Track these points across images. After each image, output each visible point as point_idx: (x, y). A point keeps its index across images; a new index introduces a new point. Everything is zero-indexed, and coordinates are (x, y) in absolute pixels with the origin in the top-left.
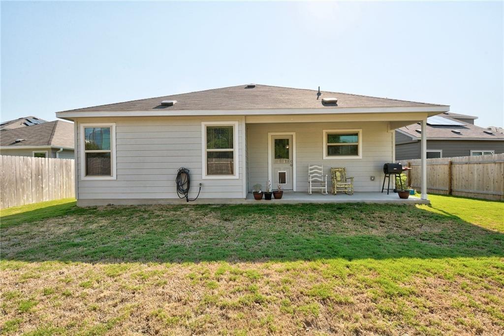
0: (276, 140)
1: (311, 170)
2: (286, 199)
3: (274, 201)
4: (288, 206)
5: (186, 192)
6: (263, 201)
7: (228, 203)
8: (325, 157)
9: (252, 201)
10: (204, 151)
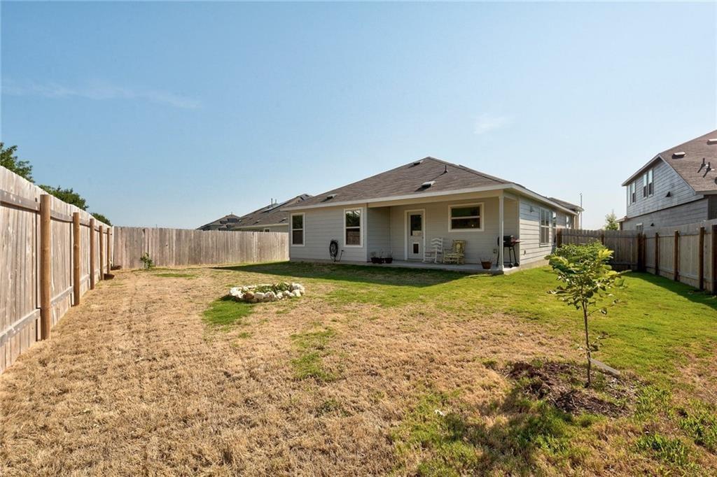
0: (412, 217)
1: (433, 242)
2: (394, 264)
3: (385, 265)
4: (394, 269)
5: (335, 256)
6: (377, 265)
7: (357, 264)
8: (450, 230)
9: (371, 264)
10: (345, 228)
